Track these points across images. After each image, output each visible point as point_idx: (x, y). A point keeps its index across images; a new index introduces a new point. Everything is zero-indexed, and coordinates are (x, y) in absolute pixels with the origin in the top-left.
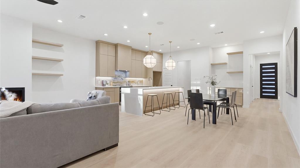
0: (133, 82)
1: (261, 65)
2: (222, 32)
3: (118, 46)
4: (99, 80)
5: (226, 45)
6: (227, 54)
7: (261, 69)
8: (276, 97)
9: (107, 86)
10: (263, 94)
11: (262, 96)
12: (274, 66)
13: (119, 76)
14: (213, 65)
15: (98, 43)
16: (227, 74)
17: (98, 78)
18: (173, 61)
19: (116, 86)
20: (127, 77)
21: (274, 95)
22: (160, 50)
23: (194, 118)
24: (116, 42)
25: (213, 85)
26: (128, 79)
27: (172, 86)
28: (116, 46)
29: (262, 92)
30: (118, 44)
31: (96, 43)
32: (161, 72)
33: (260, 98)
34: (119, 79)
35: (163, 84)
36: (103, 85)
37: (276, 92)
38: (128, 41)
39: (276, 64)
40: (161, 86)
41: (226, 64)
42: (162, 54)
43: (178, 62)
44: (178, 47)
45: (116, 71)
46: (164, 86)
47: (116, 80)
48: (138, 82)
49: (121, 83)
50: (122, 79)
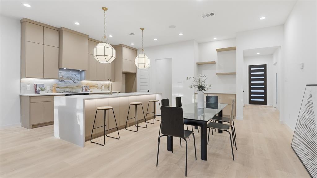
0: (93, 86)
1: (250, 67)
2: (212, 14)
3: (63, 31)
4: (29, 84)
5: (215, 39)
6: (216, 50)
7: (250, 71)
8: (265, 103)
9: (42, 93)
10: (252, 100)
11: (251, 102)
12: (263, 68)
13: (69, 78)
14: (199, 64)
15: (24, 23)
16: (217, 75)
17: (25, 80)
18: (146, 56)
19: (63, 92)
20: (83, 80)
21: (263, 100)
22: (132, 44)
23: (170, 147)
24: (58, 25)
25: (200, 91)
26: (85, 82)
27: (148, 91)
28: (59, 31)
29: (250, 97)
30: (62, 27)
31: (21, 23)
32: (135, 73)
33: (249, 104)
34: (69, 83)
35: (138, 90)
36: (37, 91)
37: (265, 98)
38: (77, 23)
39: (265, 66)
40: (135, 91)
41: (214, 63)
42: (137, 49)
43: (157, 60)
44: (155, 39)
45: (61, 69)
46: (139, 92)
47: (63, 83)
48: (102, 87)
49: (72, 88)
50: (75, 82)
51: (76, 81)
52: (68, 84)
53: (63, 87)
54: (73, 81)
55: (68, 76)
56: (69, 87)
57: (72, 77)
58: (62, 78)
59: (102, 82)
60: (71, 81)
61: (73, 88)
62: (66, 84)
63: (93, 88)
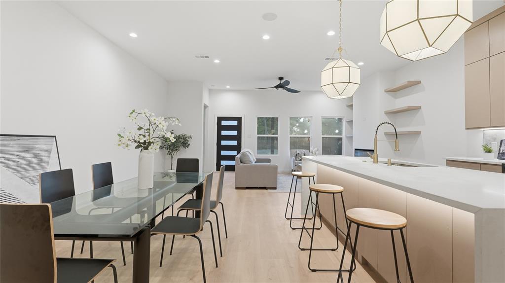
4: (495, 139)
17: (489, 132)
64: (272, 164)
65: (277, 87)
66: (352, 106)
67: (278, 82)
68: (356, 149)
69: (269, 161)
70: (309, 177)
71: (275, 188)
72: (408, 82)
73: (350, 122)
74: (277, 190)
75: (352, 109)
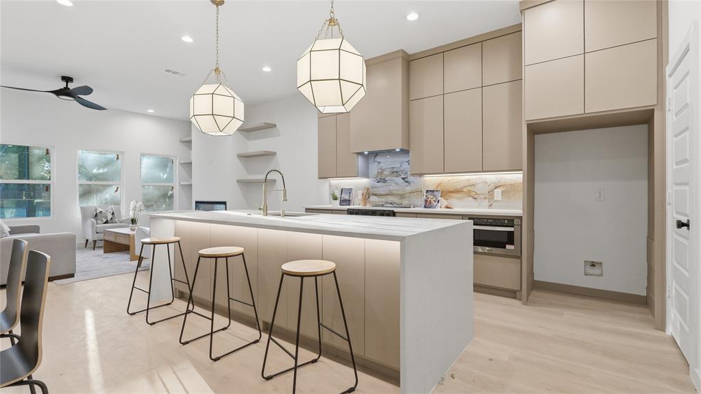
17: (333, 182)
34: (395, 184)
47: (384, 184)
48: (491, 192)
49: (400, 195)
50: (407, 182)
51: (411, 179)
52: (393, 187)
53: (383, 193)
54: (404, 179)
55: (393, 168)
56: (394, 192)
57: (402, 169)
58: (381, 173)
59: (491, 177)
60: (399, 180)
61: (402, 196)
62: (389, 187)
63: (458, 195)
64: (43, 233)
65: (58, 93)
66: (190, 142)
67: (62, 85)
68: (197, 202)
69: (36, 229)
70: (168, 243)
71: (72, 276)
72: (266, 123)
73: (188, 165)
74: (75, 278)
75: (190, 148)
